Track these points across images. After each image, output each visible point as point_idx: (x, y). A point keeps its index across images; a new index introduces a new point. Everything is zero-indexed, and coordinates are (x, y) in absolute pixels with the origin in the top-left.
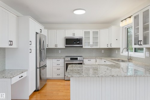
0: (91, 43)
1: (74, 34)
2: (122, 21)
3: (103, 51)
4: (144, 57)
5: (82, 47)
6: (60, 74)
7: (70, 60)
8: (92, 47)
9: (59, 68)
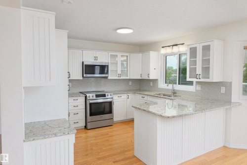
0: (119, 72)
1: (96, 58)
2: (163, 47)
3: (130, 83)
4: (194, 91)
5: (107, 77)
6: (79, 121)
7: (95, 98)
8: (120, 78)
9: (76, 112)
